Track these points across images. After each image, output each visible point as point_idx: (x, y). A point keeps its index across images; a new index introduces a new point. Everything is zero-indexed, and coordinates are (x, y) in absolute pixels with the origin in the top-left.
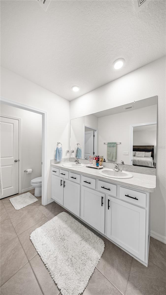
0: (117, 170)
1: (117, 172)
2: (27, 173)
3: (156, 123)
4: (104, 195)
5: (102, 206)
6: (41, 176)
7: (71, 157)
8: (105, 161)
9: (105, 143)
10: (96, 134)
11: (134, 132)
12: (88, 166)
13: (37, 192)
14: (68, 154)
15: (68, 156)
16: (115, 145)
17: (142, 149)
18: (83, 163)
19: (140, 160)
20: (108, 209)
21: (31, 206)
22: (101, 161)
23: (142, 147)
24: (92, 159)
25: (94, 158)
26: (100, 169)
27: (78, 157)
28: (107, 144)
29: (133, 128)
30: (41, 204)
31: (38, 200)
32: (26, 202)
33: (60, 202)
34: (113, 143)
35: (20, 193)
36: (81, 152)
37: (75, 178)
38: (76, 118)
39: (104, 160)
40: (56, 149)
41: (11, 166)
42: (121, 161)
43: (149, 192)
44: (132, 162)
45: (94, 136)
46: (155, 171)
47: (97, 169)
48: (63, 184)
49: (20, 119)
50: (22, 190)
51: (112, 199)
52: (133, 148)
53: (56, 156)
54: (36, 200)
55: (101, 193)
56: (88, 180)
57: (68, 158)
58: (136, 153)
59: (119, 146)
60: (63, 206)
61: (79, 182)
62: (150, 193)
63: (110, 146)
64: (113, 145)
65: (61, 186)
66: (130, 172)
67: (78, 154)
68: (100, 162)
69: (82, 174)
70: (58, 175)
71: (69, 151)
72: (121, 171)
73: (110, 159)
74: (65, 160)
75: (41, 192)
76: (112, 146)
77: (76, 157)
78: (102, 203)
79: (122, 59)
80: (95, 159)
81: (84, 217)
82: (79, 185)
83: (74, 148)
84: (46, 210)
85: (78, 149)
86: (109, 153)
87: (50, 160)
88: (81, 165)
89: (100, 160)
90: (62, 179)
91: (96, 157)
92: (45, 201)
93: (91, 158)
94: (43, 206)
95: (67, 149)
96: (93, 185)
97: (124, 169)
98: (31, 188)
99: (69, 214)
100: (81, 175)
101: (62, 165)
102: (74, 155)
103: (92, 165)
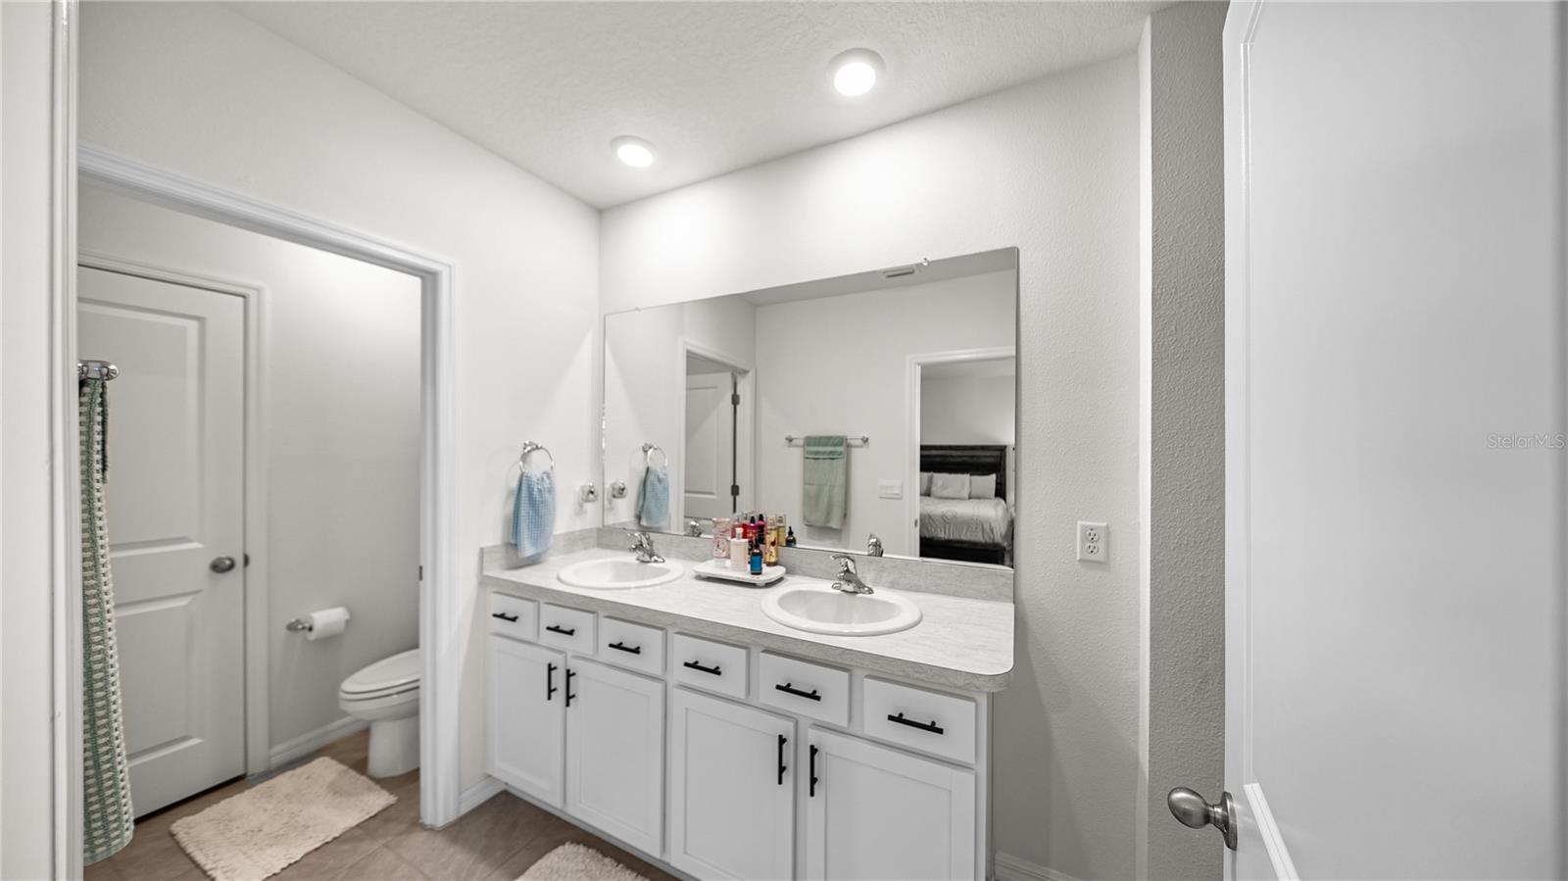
0: (850, 588)
1: (852, 596)
2: (312, 636)
3: (1014, 353)
4: (790, 725)
5: (780, 782)
6: (416, 646)
7: (610, 520)
8: (794, 541)
9: (790, 440)
10: (745, 389)
11: (923, 380)
12: (704, 576)
13: (384, 752)
14: (588, 506)
15: (591, 517)
16: (840, 449)
17: (959, 460)
18: (678, 557)
19: (949, 514)
20: (812, 794)
21: (346, 847)
22: (773, 544)
23: (959, 453)
24: (730, 533)
25: (740, 531)
26: (769, 585)
27: (649, 519)
28: (801, 442)
29: (919, 369)
30: (416, 824)
31: (390, 799)
32: (308, 827)
33: (541, 788)
34: (829, 438)
35: (256, 767)
36: (666, 489)
37: (633, 647)
38: (637, 309)
39: (791, 533)
40: (514, 484)
41: (183, 602)
42: (871, 537)
43: (988, 693)
44: (918, 529)
45: (735, 400)
46: (1009, 582)
47: (753, 585)
48: (562, 685)
49: (258, 290)
50: (278, 748)
51: (828, 742)
52: (922, 456)
53: (514, 523)
54: (380, 800)
55: (773, 718)
56: (709, 654)
57: (589, 527)
58: (935, 480)
59: (857, 454)
60: (566, 814)
61: (657, 671)
62: (993, 698)
63: (817, 453)
64: (829, 449)
65: (549, 698)
66: (908, 590)
67: (651, 503)
68: (770, 552)
69: (674, 624)
70: (530, 636)
71: (598, 489)
72: (871, 591)
73: (818, 517)
74: (576, 542)
75: (413, 745)
76: (824, 453)
77: (639, 518)
78: (782, 769)
79: (873, 55)
80: (744, 536)
81: (685, 853)
82: (659, 686)
83: (626, 473)
84: (452, 850)
85: (651, 478)
86: (813, 489)
87: (478, 551)
88: (666, 572)
89: (770, 537)
90: (557, 660)
91: (747, 522)
92: (441, 801)
93: (721, 527)
94: (431, 830)
95: (584, 480)
96: (732, 682)
97: (884, 580)
98: (338, 729)
99: (598, 850)
100: (671, 631)
101: (555, 575)
102: (623, 512)
103: (728, 563)
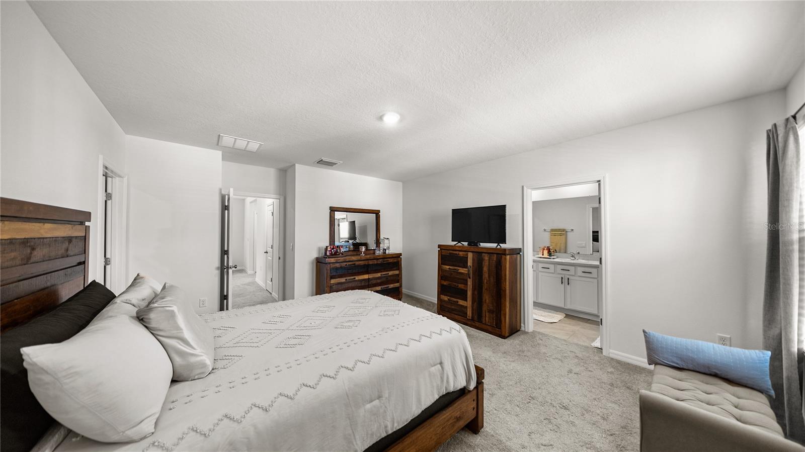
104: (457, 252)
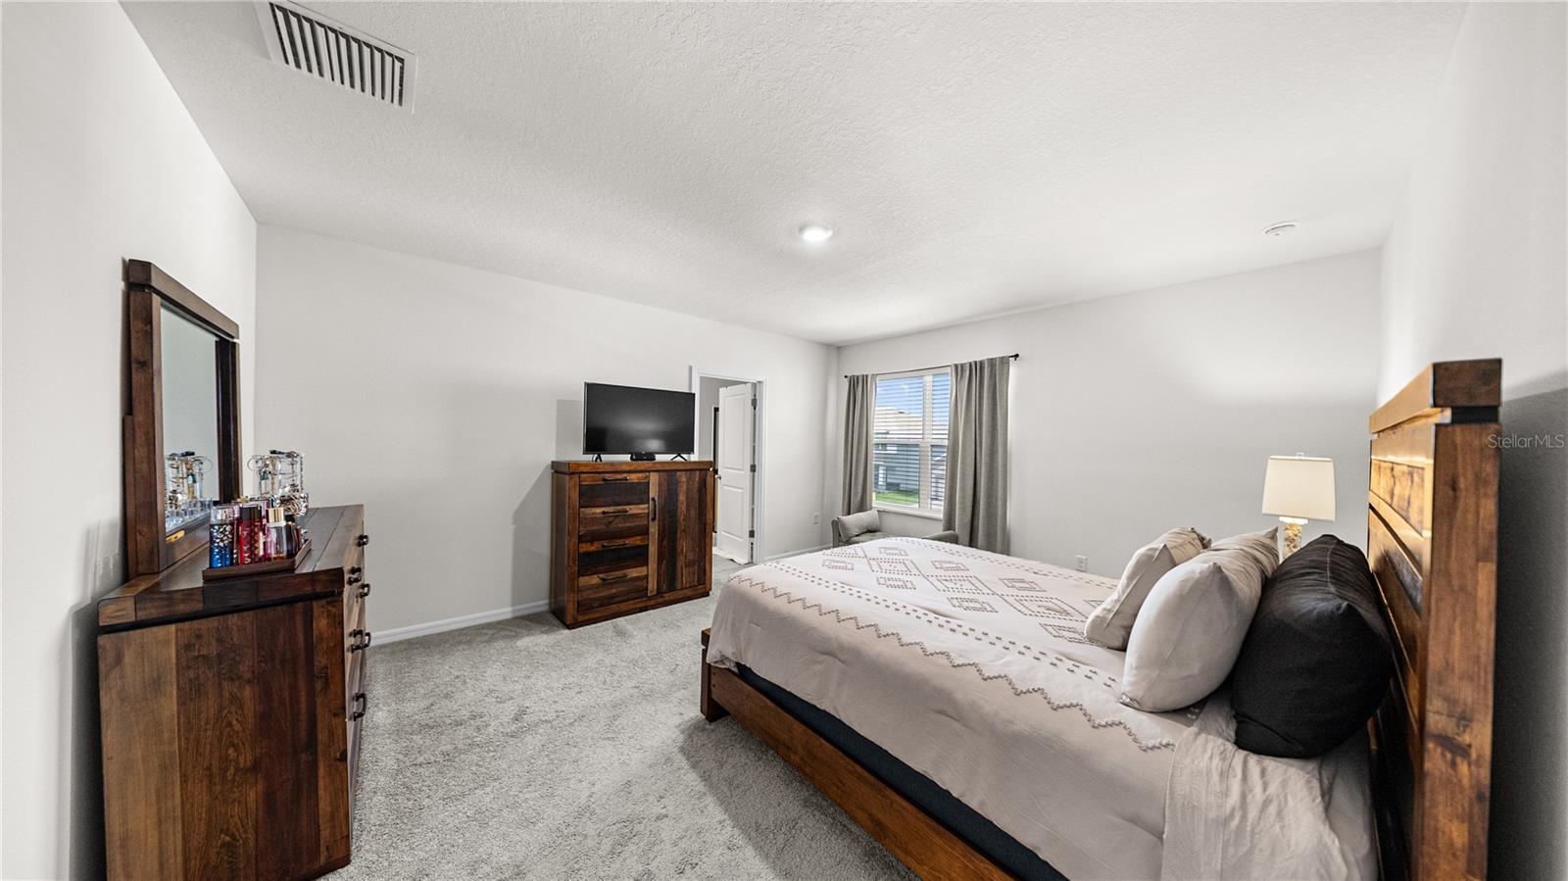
104: (625, 475)
